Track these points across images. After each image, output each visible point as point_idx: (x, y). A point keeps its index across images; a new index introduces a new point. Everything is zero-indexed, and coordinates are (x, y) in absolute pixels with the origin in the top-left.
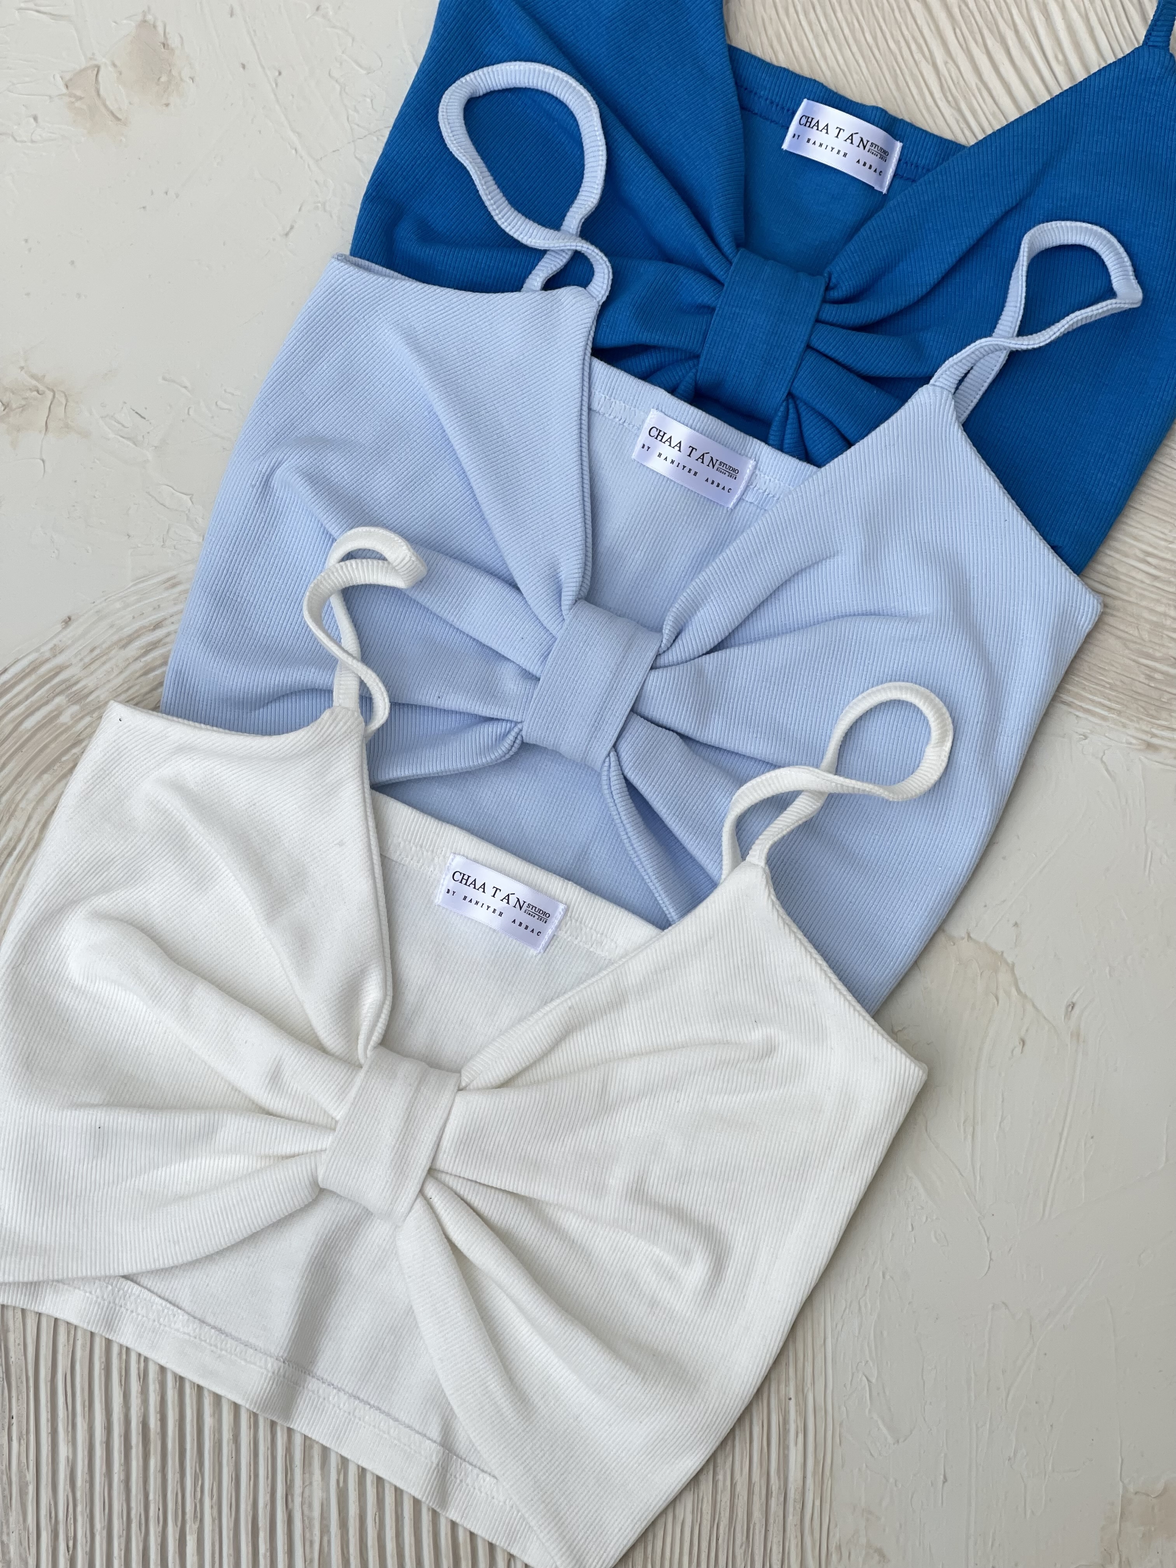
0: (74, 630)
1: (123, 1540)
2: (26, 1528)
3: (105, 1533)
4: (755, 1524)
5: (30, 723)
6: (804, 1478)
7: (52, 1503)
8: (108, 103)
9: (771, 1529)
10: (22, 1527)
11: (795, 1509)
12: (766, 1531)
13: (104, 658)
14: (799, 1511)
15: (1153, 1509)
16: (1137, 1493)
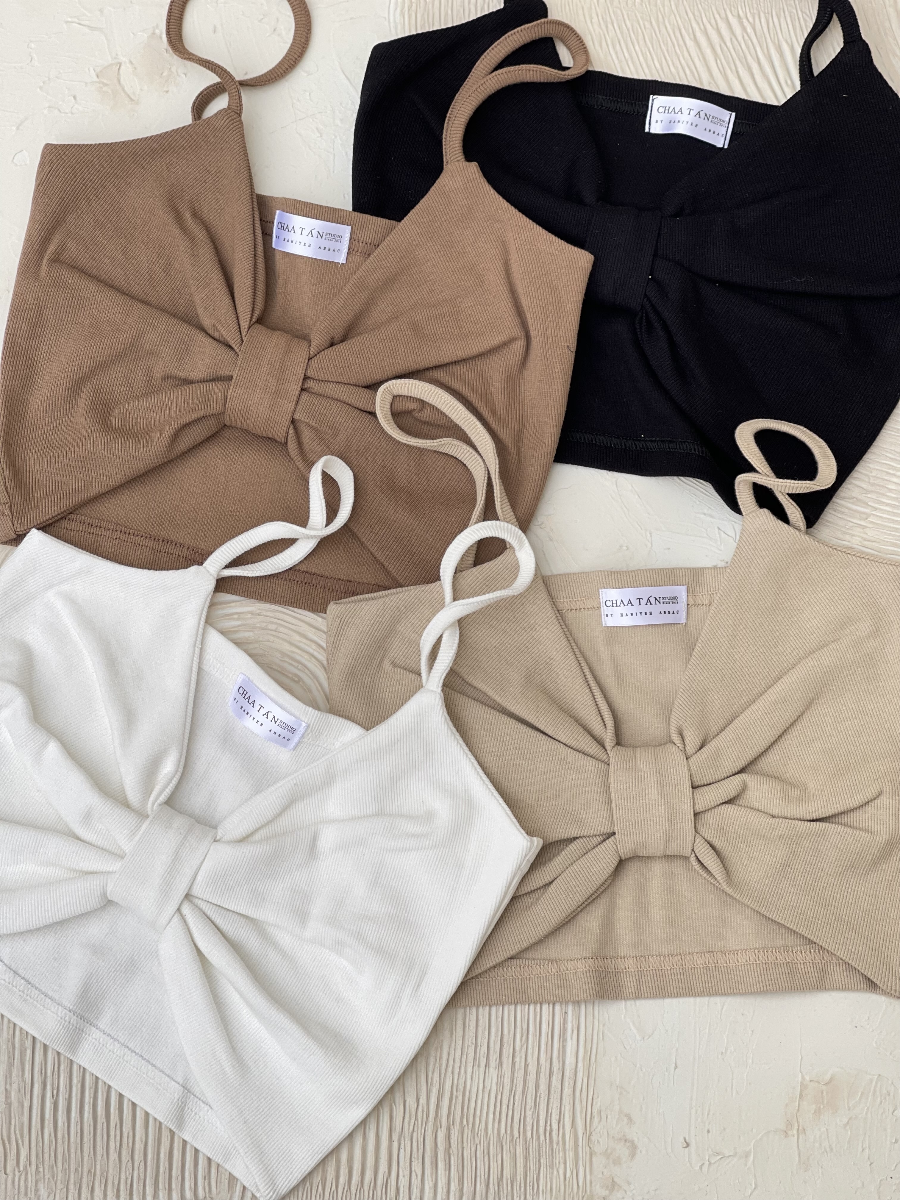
2: (23, 1080)
3: (79, 1085)
4: (541, 1094)
6: (577, 1062)
7: (43, 1063)
8: (126, 88)
9: (552, 1097)
10: (21, 1080)
11: (569, 1084)
12: (549, 1098)
14: (572, 1085)
15: (822, 1093)
16: (811, 1081)
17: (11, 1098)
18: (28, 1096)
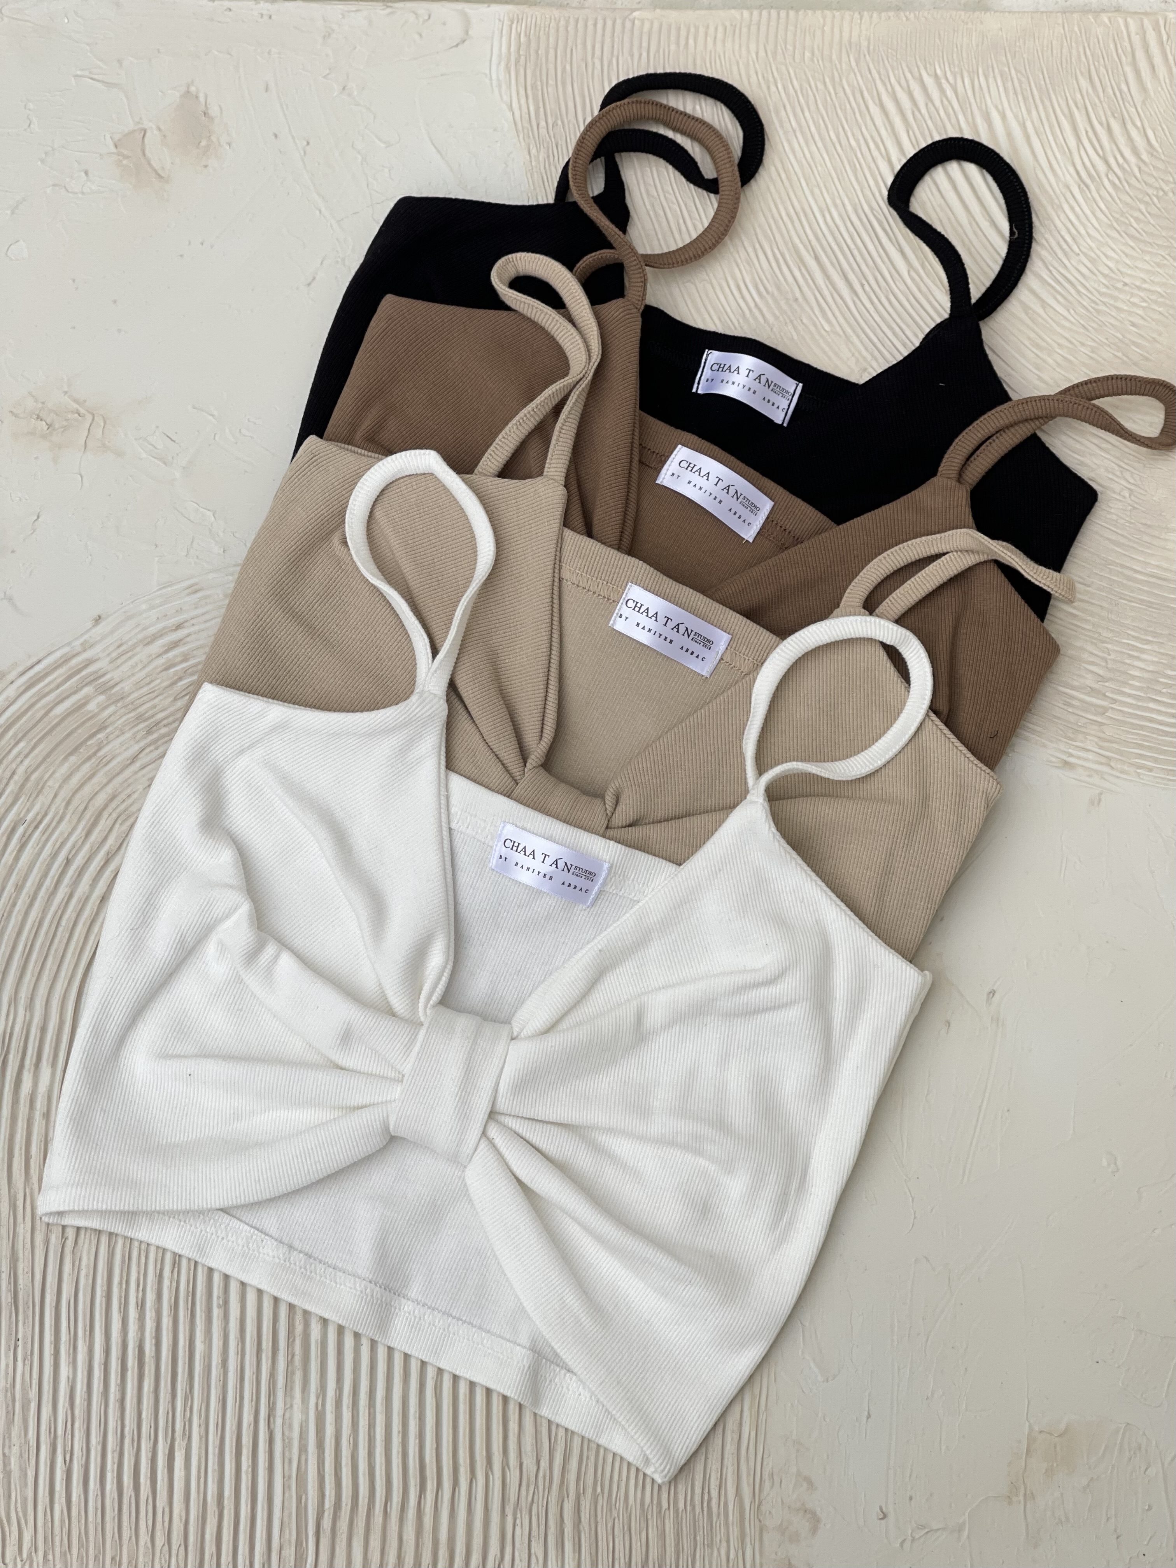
0: (102, 628)
1: (116, 1455)
2: (27, 1442)
3: (99, 1448)
5: (60, 710)
7: (52, 1419)
8: (153, 162)
10: (23, 1441)
11: (732, 1439)
13: (129, 654)
14: (737, 1441)
15: (1055, 1447)
16: (1041, 1432)
17: (10, 1464)
18: (33, 1462)
